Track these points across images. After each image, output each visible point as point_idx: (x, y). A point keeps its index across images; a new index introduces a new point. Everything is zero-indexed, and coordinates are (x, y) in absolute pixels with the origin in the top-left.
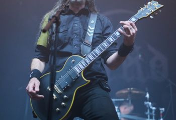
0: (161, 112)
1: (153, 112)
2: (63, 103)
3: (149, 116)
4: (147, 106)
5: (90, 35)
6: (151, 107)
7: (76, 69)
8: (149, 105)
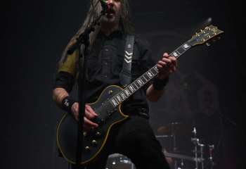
0: (211, 149)
1: (202, 149)
2: (94, 141)
3: (196, 155)
4: (195, 143)
5: (128, 62)
6: (199, 144)
7: (113, 101)
8: (196, 141)
